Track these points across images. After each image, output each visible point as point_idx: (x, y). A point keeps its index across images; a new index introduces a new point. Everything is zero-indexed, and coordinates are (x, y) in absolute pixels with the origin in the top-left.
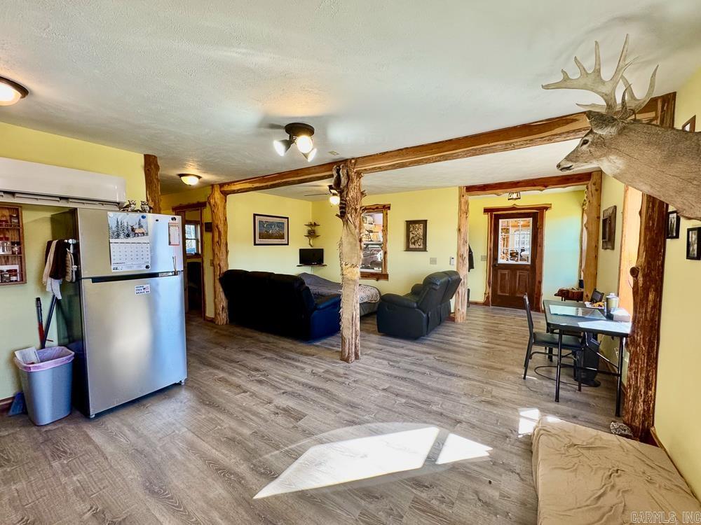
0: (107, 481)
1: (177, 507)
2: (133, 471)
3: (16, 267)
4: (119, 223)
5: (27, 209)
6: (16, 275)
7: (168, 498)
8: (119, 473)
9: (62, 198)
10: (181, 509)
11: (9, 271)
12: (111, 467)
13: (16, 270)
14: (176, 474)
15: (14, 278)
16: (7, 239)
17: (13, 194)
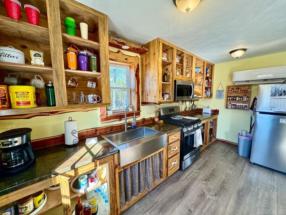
0: (234, 179)
1: (239, 203)
2: (242, 184)
3: (247, 105)
4: (277, 90)
5: (253, 86)
6: (247, 107)
7: (240, 199)
8: (238, 180)
9: (264, 80)
10: (239, 205)
11: (245, 106)
12: (239, 177)
13: (247, 106)
14: (251, 198)
15: (246, 108)
16: (246, 96)
17: (248, 81)
